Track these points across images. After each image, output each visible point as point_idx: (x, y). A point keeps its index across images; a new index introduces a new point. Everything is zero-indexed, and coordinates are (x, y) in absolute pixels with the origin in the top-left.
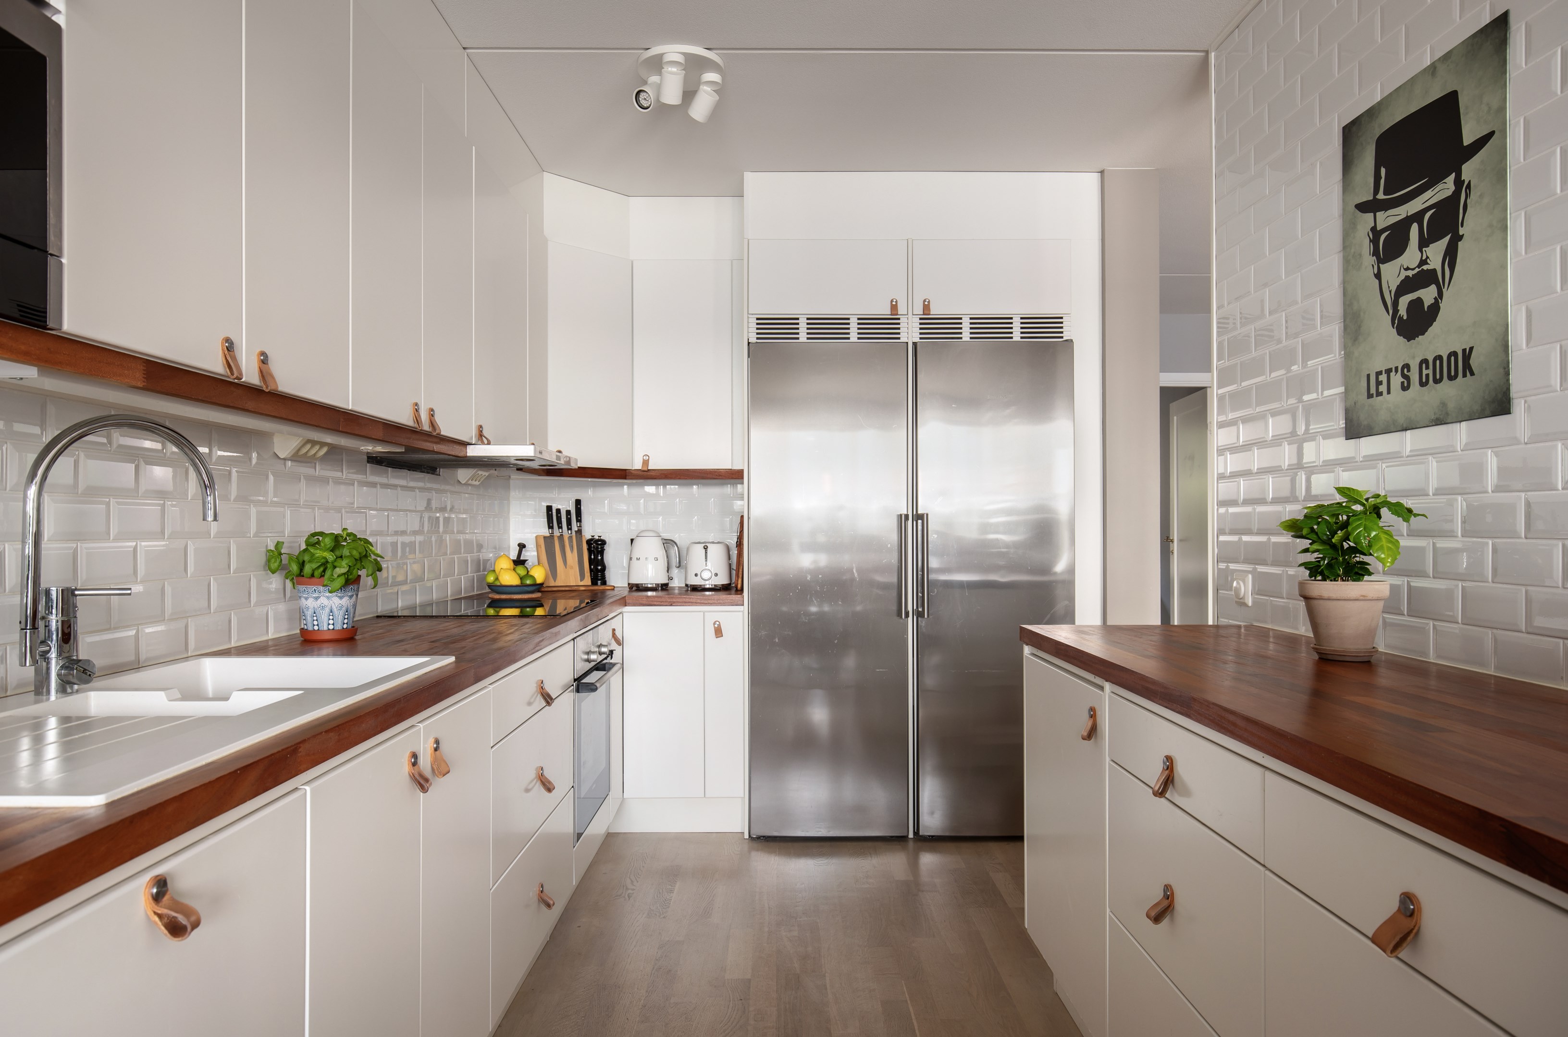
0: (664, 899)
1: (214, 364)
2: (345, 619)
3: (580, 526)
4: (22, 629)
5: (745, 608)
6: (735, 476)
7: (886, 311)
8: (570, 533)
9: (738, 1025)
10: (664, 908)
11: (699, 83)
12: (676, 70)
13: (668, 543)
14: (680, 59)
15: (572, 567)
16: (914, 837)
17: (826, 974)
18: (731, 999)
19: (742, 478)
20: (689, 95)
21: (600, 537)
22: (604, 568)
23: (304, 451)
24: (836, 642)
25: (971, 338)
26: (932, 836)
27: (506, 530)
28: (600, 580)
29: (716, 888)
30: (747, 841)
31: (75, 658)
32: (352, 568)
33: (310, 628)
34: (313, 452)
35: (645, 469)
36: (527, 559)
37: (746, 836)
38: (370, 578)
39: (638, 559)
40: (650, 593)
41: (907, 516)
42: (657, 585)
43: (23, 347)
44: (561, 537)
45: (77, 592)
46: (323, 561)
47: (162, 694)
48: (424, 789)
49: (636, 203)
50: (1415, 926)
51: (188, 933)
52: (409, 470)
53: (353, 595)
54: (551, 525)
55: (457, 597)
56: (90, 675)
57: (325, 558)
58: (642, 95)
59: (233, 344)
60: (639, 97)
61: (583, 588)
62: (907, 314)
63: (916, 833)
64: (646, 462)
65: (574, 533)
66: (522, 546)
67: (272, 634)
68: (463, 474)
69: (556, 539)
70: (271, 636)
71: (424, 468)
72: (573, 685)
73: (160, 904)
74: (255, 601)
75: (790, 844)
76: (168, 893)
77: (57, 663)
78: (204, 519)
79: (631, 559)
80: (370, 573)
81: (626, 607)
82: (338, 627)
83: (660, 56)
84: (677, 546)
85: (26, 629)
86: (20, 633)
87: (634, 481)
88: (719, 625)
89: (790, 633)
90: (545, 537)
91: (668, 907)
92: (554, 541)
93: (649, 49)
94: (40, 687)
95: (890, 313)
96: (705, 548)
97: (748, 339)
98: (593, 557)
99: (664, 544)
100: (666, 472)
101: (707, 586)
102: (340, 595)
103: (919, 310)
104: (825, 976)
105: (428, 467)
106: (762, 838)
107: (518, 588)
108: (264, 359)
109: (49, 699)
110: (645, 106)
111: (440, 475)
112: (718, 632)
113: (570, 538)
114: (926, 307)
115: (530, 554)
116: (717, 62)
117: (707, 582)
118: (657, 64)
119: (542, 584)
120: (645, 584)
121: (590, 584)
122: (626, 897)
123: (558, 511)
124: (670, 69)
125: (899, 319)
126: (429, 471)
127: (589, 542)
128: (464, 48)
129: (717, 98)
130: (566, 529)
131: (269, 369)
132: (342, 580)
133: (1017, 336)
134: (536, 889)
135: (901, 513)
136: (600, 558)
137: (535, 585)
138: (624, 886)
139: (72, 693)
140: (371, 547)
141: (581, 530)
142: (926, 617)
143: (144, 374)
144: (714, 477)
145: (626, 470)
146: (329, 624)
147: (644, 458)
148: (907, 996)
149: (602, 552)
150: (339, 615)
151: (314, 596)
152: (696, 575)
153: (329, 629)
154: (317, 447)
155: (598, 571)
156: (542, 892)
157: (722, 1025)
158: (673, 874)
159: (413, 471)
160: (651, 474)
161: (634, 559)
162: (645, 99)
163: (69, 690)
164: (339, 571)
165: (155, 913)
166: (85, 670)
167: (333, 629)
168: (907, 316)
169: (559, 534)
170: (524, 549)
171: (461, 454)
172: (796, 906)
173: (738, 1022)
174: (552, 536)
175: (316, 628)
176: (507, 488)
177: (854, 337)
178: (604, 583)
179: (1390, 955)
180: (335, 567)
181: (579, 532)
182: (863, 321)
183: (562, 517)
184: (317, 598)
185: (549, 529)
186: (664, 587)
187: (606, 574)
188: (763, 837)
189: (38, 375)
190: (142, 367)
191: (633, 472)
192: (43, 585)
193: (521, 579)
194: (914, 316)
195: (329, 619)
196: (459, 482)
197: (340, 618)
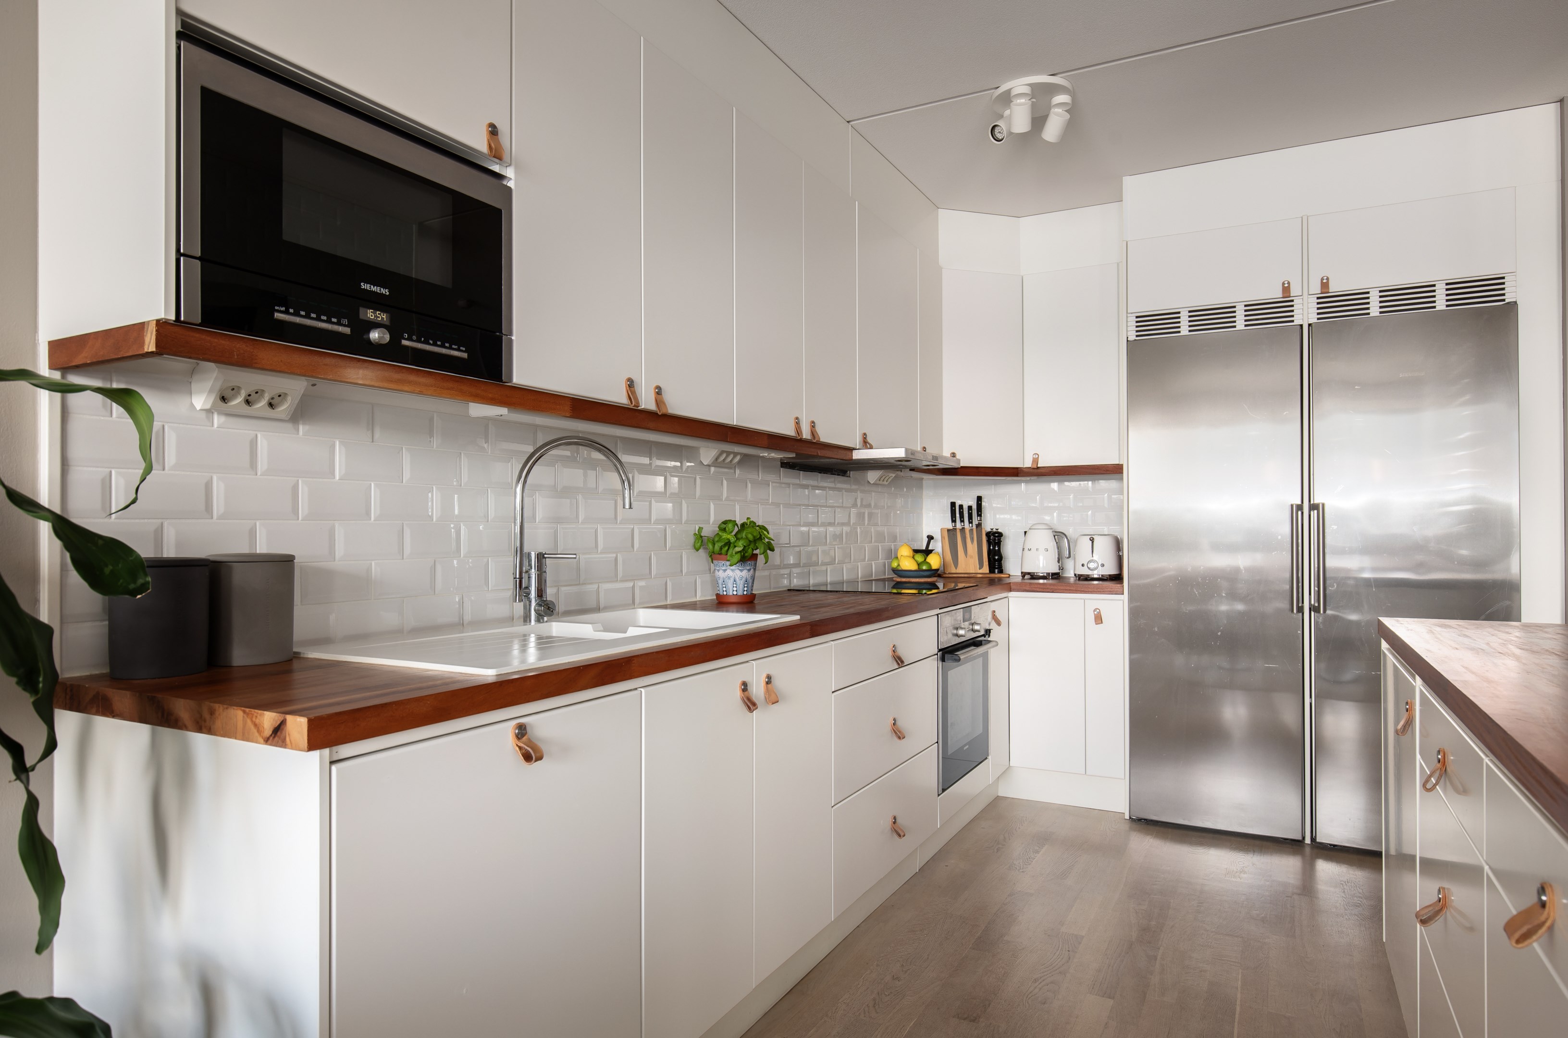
0: (1028, 857)
1: (620, 397)
2: (745, 587)
3: (981, 520)
4: (514, 578)
5: (1125, 597)
6: (1115, 471)
7: (1277, 294)
8: (971, 526)
9: (1058, 970)
10: (1025, 864)
11: (1049, 107)
12: (1024, 100)
13: (1058, 536)
14: (1027, 90)
15: (971, 557)
16: (1311, 843)
17: (1161, 948)
18: (1060, 948)
19: (1122, 473)
20: (1039, 121)
21: (998, 529)
22: (1001, 558)
23: (722, 458)
24: (1219, 634)
25: (1381, 313)
26: (1335, 846)
27: (920, 523)
28: (997, 568)
29: (1080, 856)
30: (1128, 821)
31: (545, 599)
32: (747, 548)
33: (721, 594)
34: (729, 459)
35: (1035, 467)
36: (933, 549)
37: (1127, 817)
38: (762, 556)
39: (1029, 550)
40: (1041, 581)
41: (1300, 507)
42: (1048, 574)
43: (490, 395)
44: (963, 529)
45: (545, 556)
46: (727, 541)
47: (590, 626)
48: (750, 710)
49: (1027, 222)
50: (1547, 919)
51: (533, 762)
52: (820, 473)
53: (751, 569)
54: (954, 519)
55: (867, 579)
56: (552, 611)
57: (729, 539)
58: (997, 130)
59: (633, 382)
60: (994, 131)
61: (980, 576)
62: (1301, 295)
63: (1313, 839)
64: (1036, 461)
65: (974, 527)
66: (930, 538)
67: (699, 597)
68: (872, 476)
69: (958, 531)
70: (698, 599)
71: (835, 471)
72: (937, 654)
73: (520, 740)
74: (685, 571)
75: (1170, 830)
76: (527, 735)
77: (536, 601)
78: (624, 508)
79: (1023, 549)
80: (762, 552)
81: (1012, 593)
82: (740, 593)
83: (1008, 92)
84: (1067, 538)
85: (516, 578)
86: (513, 580)
87: (1028, 478)
88: (1099, 613)
89: (1170, 623)
90: (949, 530)
91: (1029, 864)
92: (956, 533)
93: (998, 87)
94: (526, 618)
95: (1281, 296)
96: (1091, 540)
97: (1128, 338)
98: (992, 548)
99: (1054, 536)
100: (1054, 469)
101: (1096, 576)
102: (740, 568)
103: (1316, 288)
104: (1159, 949)
105: (837, 470)
106: (1143, 821)
107: (915, 573)
108: (659, 391)
109: (530, 624)
110: (1000, 138)
111: (850, 477)
112: (1099, 619)
113: (971, 531)
114: (1325, 285)
115: (937, 546)
116: (1063, 84)
117: (1095, 572)
118: (1007, 99)
119: (937, 570)
120: (1037, 573)
121: (988, 572)
122: (996, 851)
123: (961, 507)
124: (1018, 101)
125: (1292, 301)
126: (839, 473)
127: (988, 534)
128: (848, 122)
129: (1068, 116)
130: (968, 523)
131: (662, 398)
132: (738, 557)
133: (1441, 304)
134: (890, 820)
135: (1293, 503)
136: (997, 548)
137: (931, 570)
138: (996, 841)
139: (543, 622)
140: (765, 533)
141: (981, 523)
142: (1322, 612)
143: (570, 407)
144: (1102, 472)
145: (1017, 468)
146: (733, 591)
147: (1034, 456)
148: (1240, 983)
149: (999, 544)
150: (741, 584)
151: (723, 568)
152: (1083, 565)
153: (733, 595)
154: (731, 456)
155: (996, 560)
156: (894, 823)
157: (1043, 967)
158: (1044, 839)
159: (824, 473)
160: (1042, 471)
161: (1026, 550)
162: (999, 132)
163: (542, 621)
164: (738, 549)
165: (517, 745)
166: (549, 607)
167: (737, 594)
168: (1302, 297)
169: (961, 527)
170: (932, 540)
171: (847, 458)
172: (1154, 885)
173: (1059, 968)
174: (955, 529)
175: (725, 593)
176: (920, 487)
177: (1240, 324)
178: (1001, 571)
179: (1514, 944)
180: (735, 547)
181: (979, 526)
182: (1251, 308)
183: (964, 513)
184: (725, 571)
185: (952, 522)
186: (1056, 576)
187: (1003, 564)
188: (1145, 820)
189: (508, 412)
190: (569, 403)
191: (1024, 470)
192: (526, 550)
193: (918, 565)
194: (1309, 296)
195: (734, 587)
196: (868, 482)
197: (741, 586)
